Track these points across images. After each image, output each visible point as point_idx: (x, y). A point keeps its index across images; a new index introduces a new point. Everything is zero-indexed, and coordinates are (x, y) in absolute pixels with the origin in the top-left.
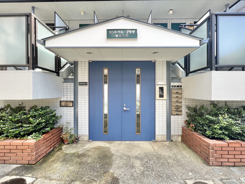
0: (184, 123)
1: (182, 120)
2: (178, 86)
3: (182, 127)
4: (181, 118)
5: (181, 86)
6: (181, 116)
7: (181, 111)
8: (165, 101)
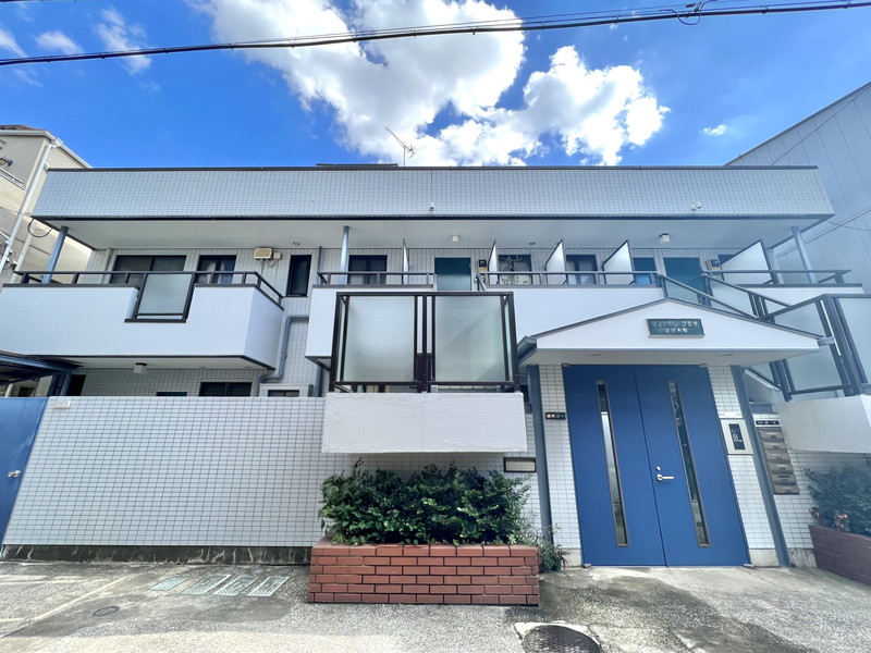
0: (810, 516)
1: (804, 506)
2: (770, 423)
3: (810, 527)
4: (798, 501)
5: (777, 423)
6: (797, 496)
7: (794, 484)
8: (750, 459)
